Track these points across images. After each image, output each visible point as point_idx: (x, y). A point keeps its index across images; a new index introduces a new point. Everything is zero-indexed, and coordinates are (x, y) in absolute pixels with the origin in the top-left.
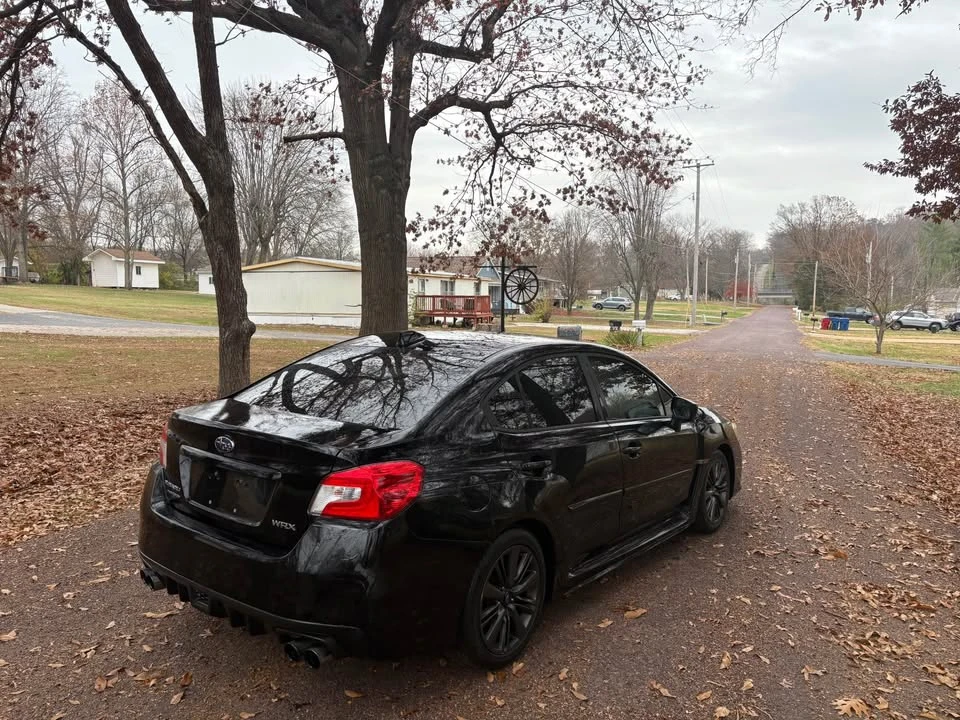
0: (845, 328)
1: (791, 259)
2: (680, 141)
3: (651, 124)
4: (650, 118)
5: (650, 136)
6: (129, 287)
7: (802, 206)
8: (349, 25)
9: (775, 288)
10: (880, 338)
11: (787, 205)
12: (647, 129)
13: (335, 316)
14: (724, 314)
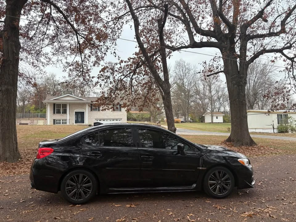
6: (212, 122)
8: (224, 39)
13: (263, 129)
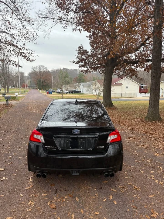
0: (51, 93)
1: (36, 79)
2: (32, 51)
3: (24, 46)
4: (24, 44)
5: (25, 49)
7: (37, 67)
9: (31, 85)
10: (62, 95)
11: (34, 67)
12: (24, 47)
14: (25, 91)
